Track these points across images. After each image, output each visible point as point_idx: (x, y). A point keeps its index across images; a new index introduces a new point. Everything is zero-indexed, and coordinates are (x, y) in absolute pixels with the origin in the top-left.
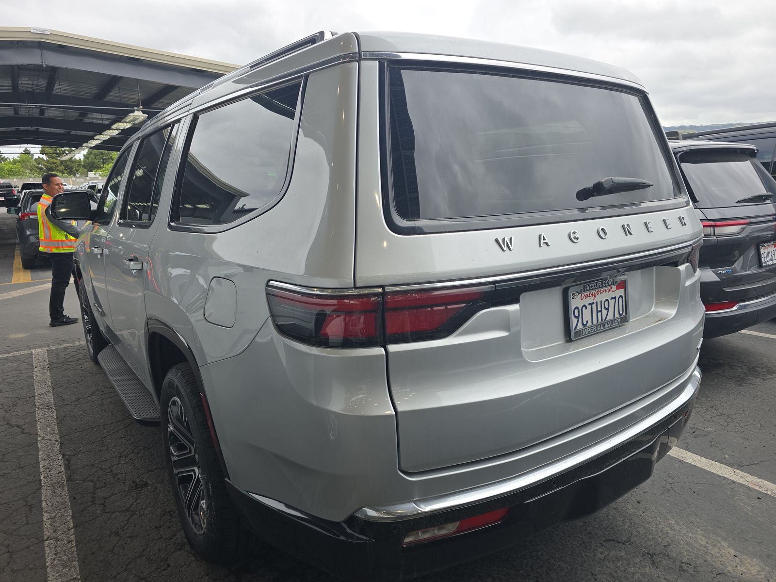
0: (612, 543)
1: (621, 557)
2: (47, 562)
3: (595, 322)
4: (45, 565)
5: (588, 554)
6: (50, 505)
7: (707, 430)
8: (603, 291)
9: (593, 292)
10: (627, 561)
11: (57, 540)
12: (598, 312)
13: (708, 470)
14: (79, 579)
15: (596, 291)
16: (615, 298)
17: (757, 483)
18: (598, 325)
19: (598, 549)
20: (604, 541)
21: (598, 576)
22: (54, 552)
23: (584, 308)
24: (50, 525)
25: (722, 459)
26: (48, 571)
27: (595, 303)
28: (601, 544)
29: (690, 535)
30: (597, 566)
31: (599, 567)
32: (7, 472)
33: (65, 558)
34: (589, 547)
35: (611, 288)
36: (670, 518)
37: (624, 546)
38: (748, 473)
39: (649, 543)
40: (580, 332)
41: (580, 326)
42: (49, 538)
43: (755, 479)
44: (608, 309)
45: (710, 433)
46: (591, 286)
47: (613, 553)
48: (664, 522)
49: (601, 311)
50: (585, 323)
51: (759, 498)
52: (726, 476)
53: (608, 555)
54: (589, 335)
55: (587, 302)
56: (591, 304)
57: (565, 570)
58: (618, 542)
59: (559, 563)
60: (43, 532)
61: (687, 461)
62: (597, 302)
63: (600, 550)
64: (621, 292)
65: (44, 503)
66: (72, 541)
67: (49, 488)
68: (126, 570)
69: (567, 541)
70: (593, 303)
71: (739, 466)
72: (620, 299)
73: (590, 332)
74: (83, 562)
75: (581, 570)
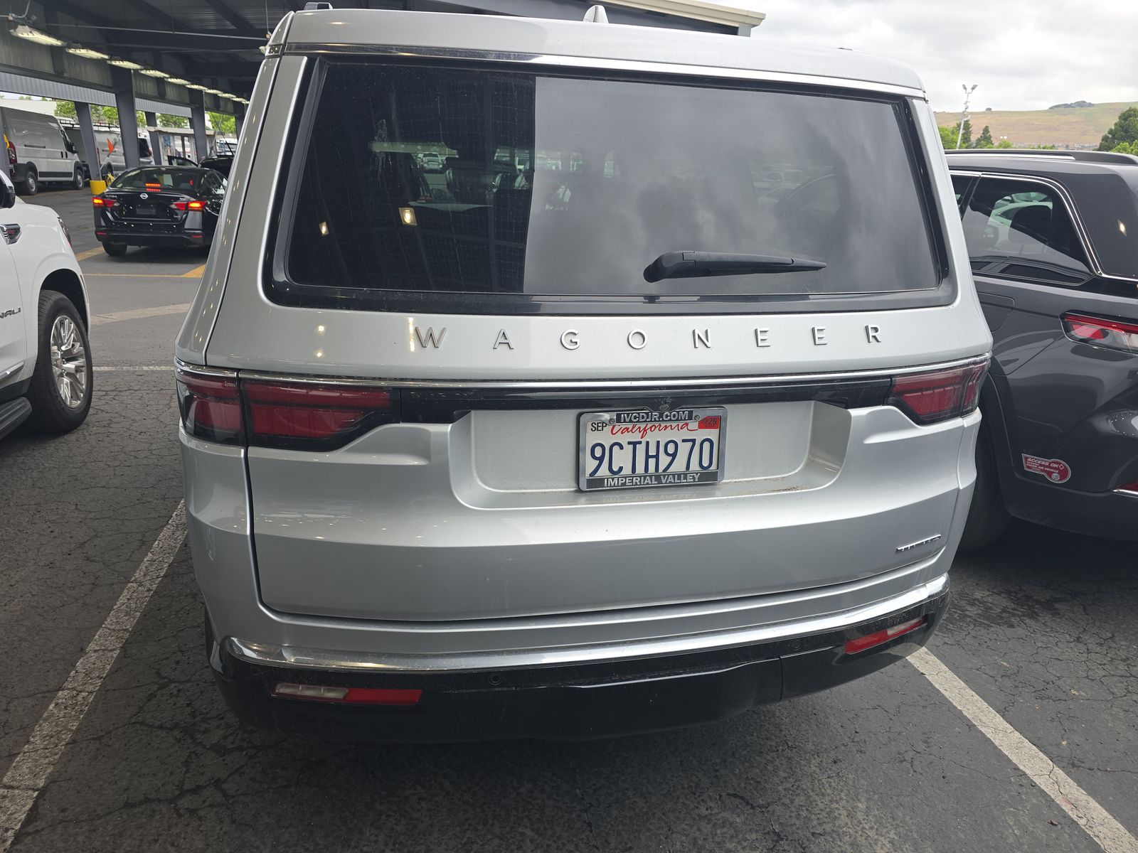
0: (738, 801)
1: (731, 824)
2: (116, 605)
3: (640, 469)
4: (112, 607)
5: (687, 802)
6: (160, 546)
7: (1075, 692)
8: (666, 427)
9: (643, 426)
10: (735, 831)
11: (141, 585)
12: (648, 457)
13: (1007, 753)
14: (129, 632)
15: (649, 425)
16: (694, 441)
17: (1077, 800)
18: (645, 477)
19: (709, 801)
20: (728, 794)
21: (674, 835)
22: (128, 597)
23: (616, 448)
24: (146, 567)
25: (1051, 745)
26: (110, 615)
27: (644, 444)
28: (720, 796)
29: (872, 834)
30: (687, 822)
31: (687, 825)
32: (149, 500)
33: (133, 606)
34: (698, 794)
35: (687, 424)
36: (863, 799)
37: (751, 811)
38: (1075, 780)
39: (794, 821)
40: (600, 481)
41: (604, 472)
42: (135, 581)
43: (1080, 794)
44: (674, 456)
45: (1073, 698)
46: (635, 418)
47: (726, 815)
48: (848, 802)
49: (657, 457)
50: (615, 469)
51: (1052, 823)
52: (1027, 772)
53: (717, 814)
54: (622, 489)
55: (624, 439)
56: (634, 444)
57: (637, 810)
58: (748, 803)
59: (637, 799)
60: (135, 573)
61: (983, 730)
62: (648, 443)
63: (712, 804)
64: (713, 434)
65: (157, 543)
66: (152, 590)
67: (172, 528)
68: (174, 636)
69: (676, 775)
70: (640, 443)
71: (1071, 765)
72: (706, 445)
73: (624, 484)
74: (145, 615)
75: (659, 819)
